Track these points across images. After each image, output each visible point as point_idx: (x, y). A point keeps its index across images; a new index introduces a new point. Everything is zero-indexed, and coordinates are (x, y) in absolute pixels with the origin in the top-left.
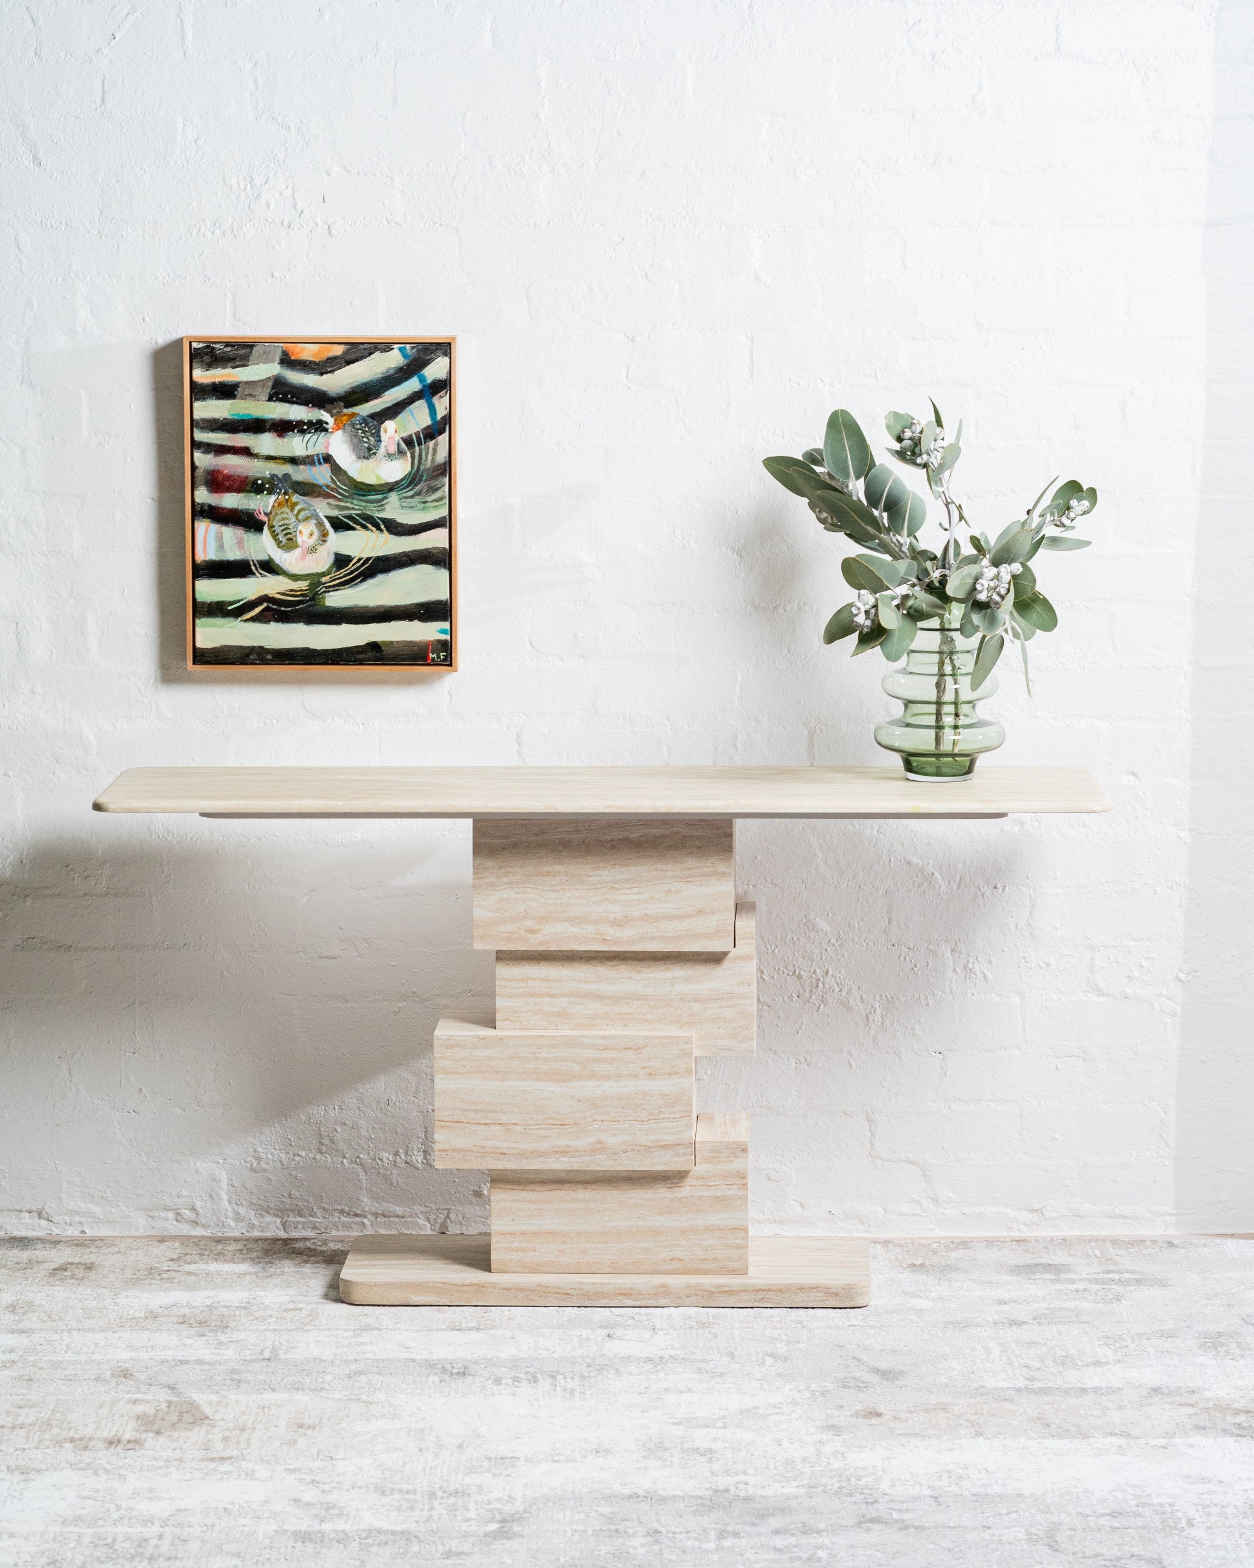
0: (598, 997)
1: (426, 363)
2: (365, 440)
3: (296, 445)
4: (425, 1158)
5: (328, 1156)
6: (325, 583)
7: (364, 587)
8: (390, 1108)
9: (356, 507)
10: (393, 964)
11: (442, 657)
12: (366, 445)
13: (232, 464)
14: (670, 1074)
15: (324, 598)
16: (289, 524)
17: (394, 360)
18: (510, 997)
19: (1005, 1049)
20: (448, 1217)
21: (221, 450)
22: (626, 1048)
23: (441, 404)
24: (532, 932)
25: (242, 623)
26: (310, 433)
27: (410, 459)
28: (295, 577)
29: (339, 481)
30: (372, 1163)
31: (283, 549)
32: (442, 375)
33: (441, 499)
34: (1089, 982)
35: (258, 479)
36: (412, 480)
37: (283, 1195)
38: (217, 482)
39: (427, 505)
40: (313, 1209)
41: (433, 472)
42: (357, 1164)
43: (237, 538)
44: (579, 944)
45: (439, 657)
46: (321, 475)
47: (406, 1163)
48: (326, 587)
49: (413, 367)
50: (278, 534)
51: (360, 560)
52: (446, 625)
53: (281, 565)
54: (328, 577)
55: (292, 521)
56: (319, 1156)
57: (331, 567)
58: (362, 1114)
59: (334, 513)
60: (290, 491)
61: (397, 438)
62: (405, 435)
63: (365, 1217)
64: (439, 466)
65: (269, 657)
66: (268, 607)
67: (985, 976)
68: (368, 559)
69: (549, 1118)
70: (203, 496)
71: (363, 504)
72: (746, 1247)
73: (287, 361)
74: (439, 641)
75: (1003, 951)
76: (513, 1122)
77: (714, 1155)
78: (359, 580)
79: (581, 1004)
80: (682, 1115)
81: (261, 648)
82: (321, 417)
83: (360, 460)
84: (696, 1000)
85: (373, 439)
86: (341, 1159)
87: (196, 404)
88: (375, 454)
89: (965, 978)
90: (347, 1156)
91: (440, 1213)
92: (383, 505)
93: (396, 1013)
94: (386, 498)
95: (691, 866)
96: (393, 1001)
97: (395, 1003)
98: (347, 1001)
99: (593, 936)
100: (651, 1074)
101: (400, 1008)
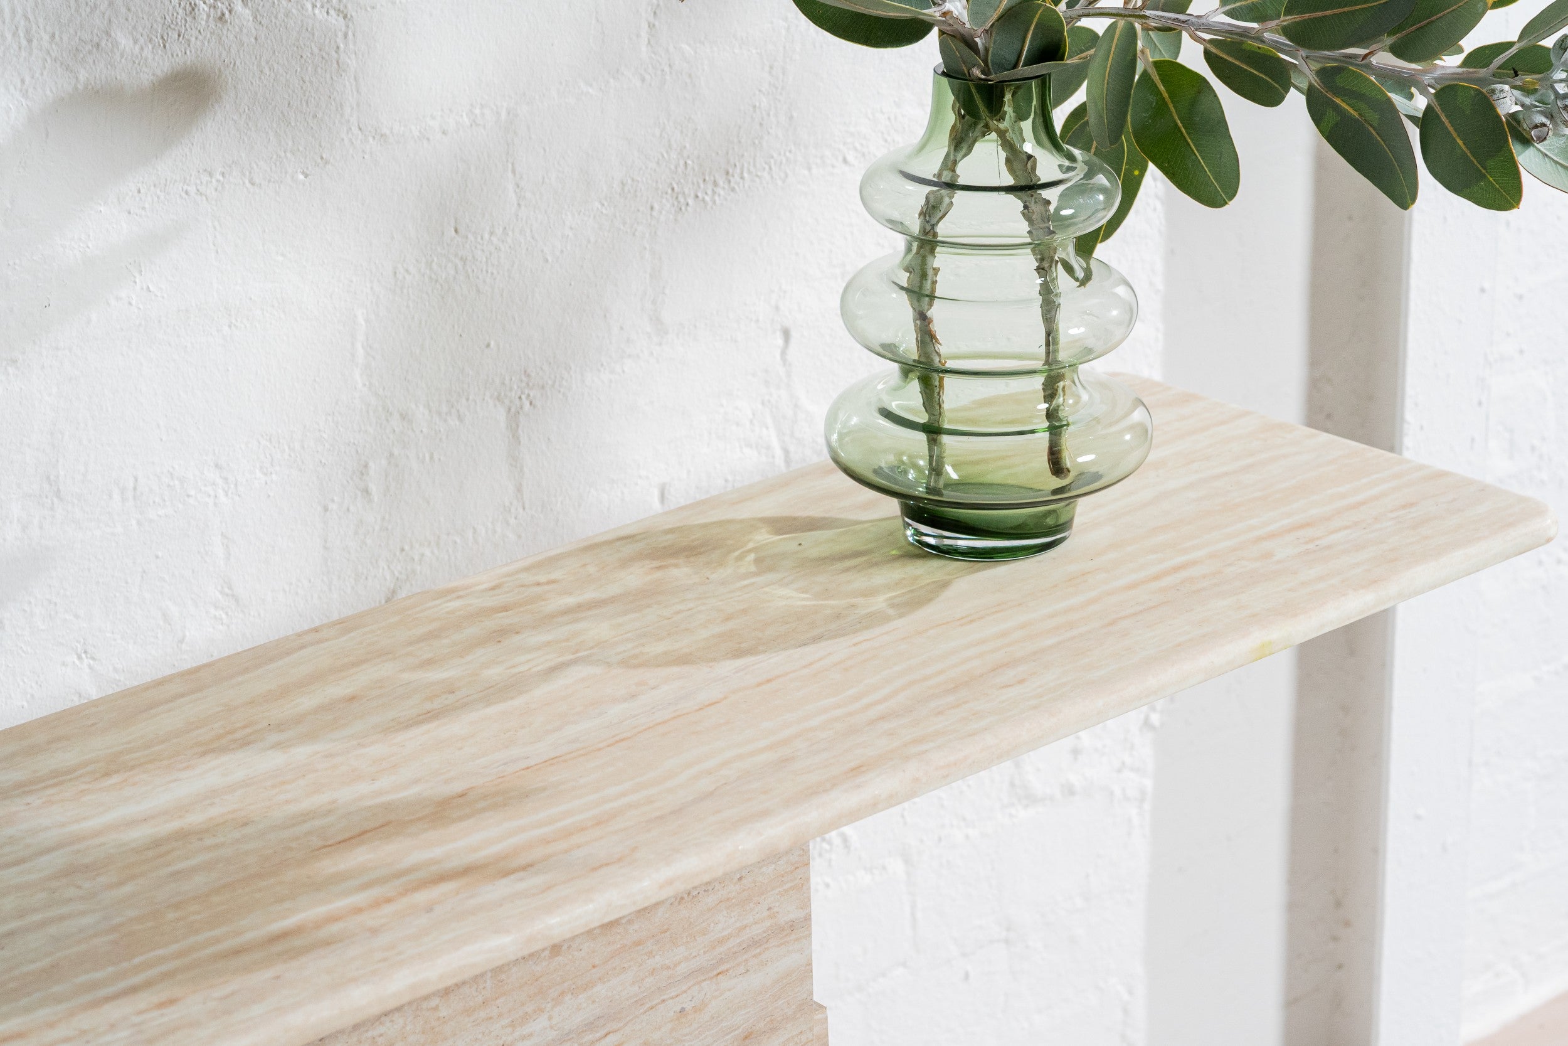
95: (726, 933)
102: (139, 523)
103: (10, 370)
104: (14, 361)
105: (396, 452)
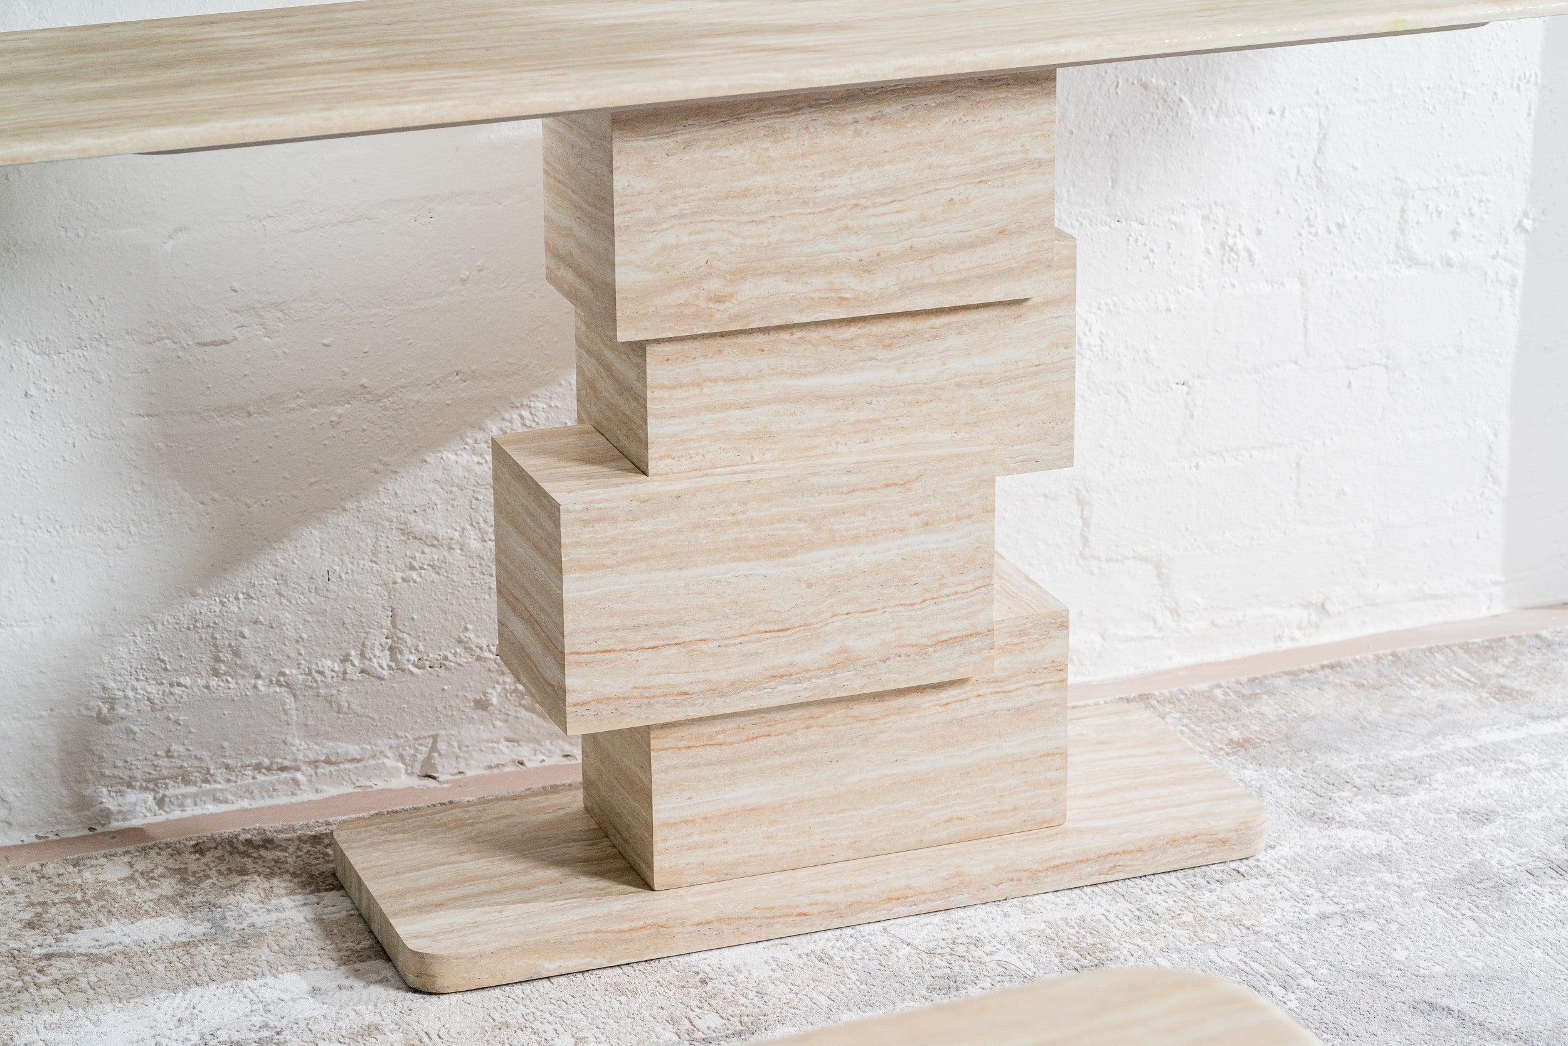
0: (822, 398)
4: (393, 658)
5: (229, 679)
8: (331, 586)
10: (326, 341)
14: (958, 519)
18: (674, 416)
19: (1278, 366)
20: (434, 748)
22: (887, 485)
24: (719, 299)
30: (305, 681)
34: (1398, 247)
37: (156, 755)
40: (208, 770)
42: (281, 686)
44: (801, 311)
47: (362, 671)
56: (214, 682)
58: (284, 601)
63: (298, 769)
67: (1250, 255)
69: (760, 622)
72: (1063, 781)
75: (1278, 212)
76: (699, 637)
77: (1017, 640)
79: (793, 414)
80: (977, 584)
84: (981, 383)
86: (253, 682)
89: (1223, 262)
90: (263, 674)
91: (421, 745)
93: (333, 425)
96: (329, 405)
97: (333, 408)
98: (250, 414)
99: (822, 295)
100: (927, 524)
101: (340, 416)
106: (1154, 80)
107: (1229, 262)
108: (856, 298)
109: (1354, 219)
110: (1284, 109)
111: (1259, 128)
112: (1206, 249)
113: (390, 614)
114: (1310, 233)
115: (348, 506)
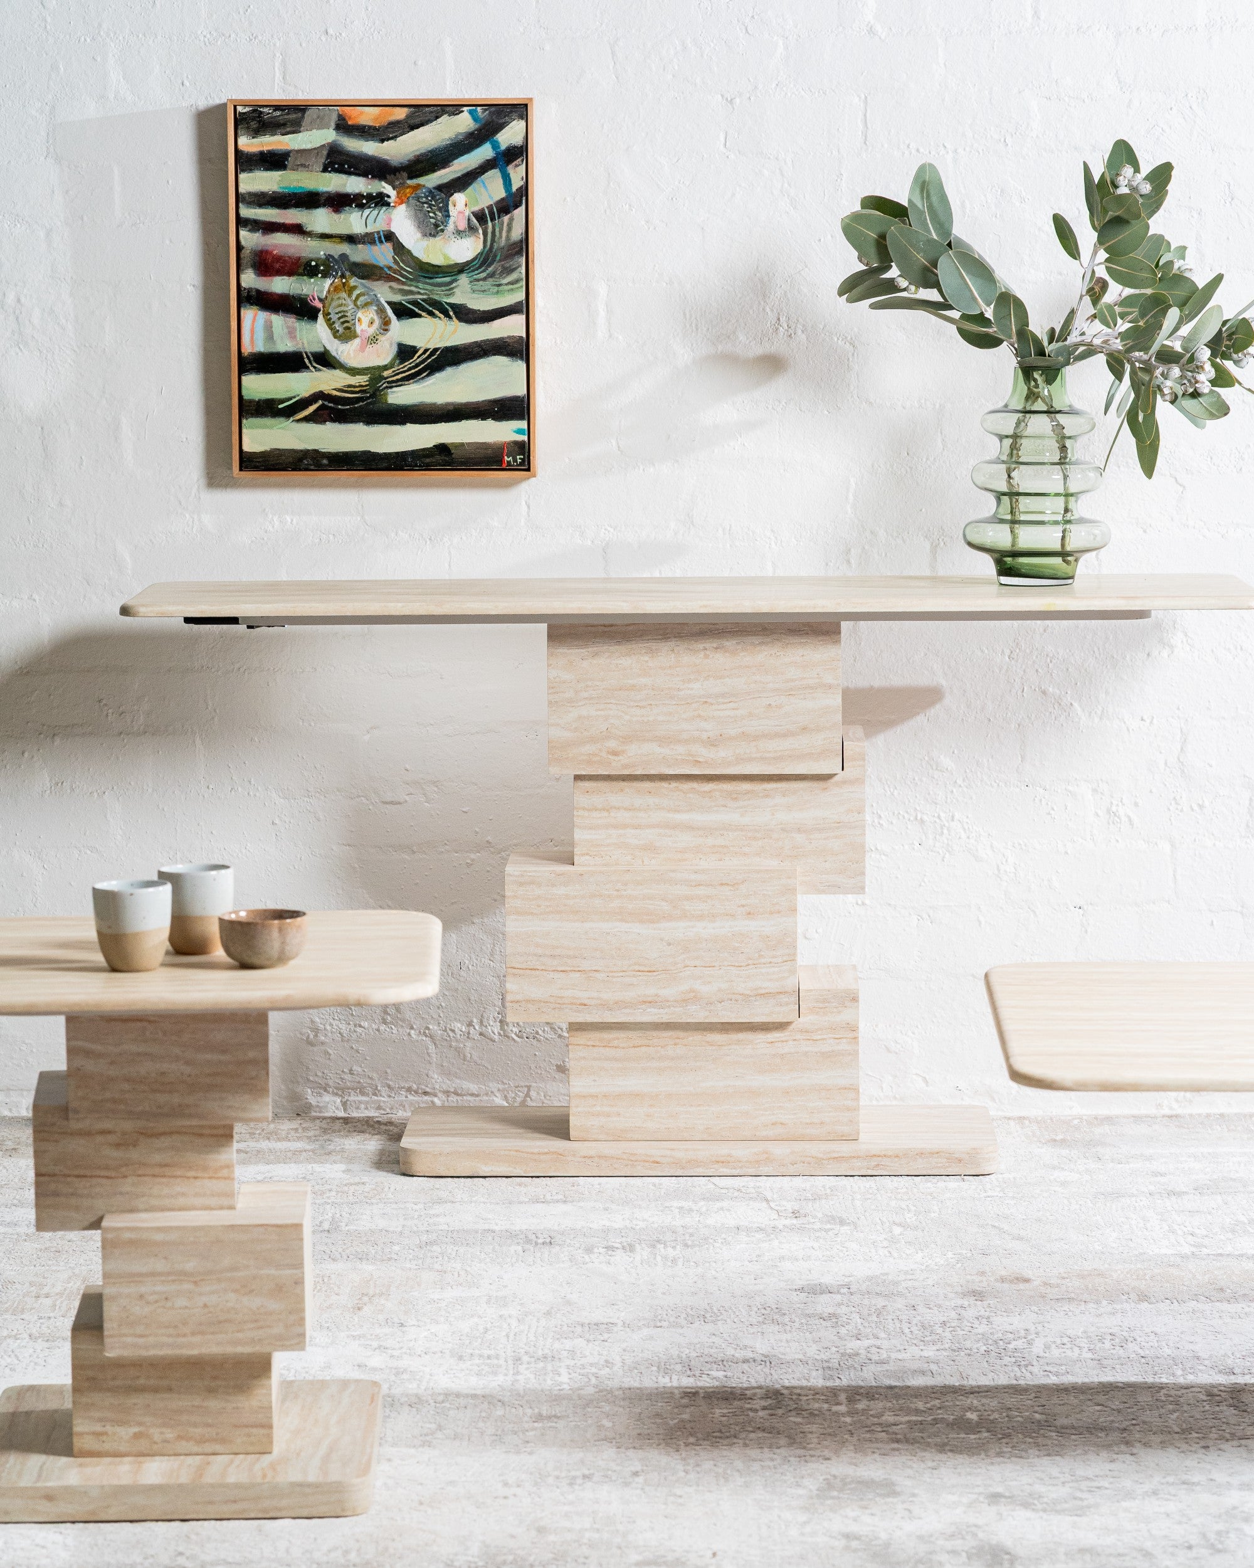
0: (689, 828)
1: (500, 127)
2: (431, 215)
3: (355, 221)
4: (502, 1028)
5: (393, 1027)
6: (387, 378)
7: (431, 381)
8: (462, 973)
9: (421, 291)
10: (464, 810)
11: (519, 461)
12: (433, 221)
13: (282, 242)
14: (771, 913)
15: (386, 394)
16: (346, 311)
17: (464, 123)
18: (591, 828)
19: (1154, 903)
20: (528, 1095)
21: (270, 228)
22: (722, 884)
23: (516, 174)
24: (615, 753)
25: (294, 423)
26: (369, 207)
27: (481, 236)
28: (353, 372)
29: (403, 261)
30: (442, 1035)
31: (340, 340)
32: (518, 140)
33: (517, 281)
34: (1248, 826)
35: (312, 260)
36: (484, 260)
37: (343, 1071)
38: (266, 264)
39: (501, 288)
40: (377, 1086)
41: (508, 250)
42: (426, 1036)
43: (288, 327)
44: (669, 766)
45: (515, 460)
46: (383, 255)
47: (481, 1034)
48: (388, 382)
49: (485, 132)
50: (334, 323)
51: (426, 351)
52: (523, 424)
53: (338, 357)
54: (391, 371)
55: (350, 307)
56: (383, 1027)
57: (394, 360)
59: (397, 298)
60: (348, 274)
61: (467, 213)
62: (476, 208)
63: (436, 1096)
64: (515, 243)
65: (325, 462)
66: (323, 404)
67: (1130, 820)
68: (436, 350)
69: (635, 964)
70: (250, 279)
71: (428, 287)
72: (856, 1109)
73: (344, 127)
74: (516, 443)
75: (1151, 792)
77: (821, 1005)
78: (425, 374)
79: (670, 836)
80: (785, 959)
81: (316, 451)
82: (382, 190)
83: (426, 238)
84: (799, 830)
85: (440, 214)
86: (408, 1031)
87: (243, 176)
88: (442, 231)
89: (1109, 823)
90: (415, 1027)
91: (519, 1091)
92: (453, 288)
93: (469, 865)
94: (456, 280)
95: (794, 677)
96: (467, 852)
97: (469, 854)
98: (414, 852)
99: (683, 758)
100: (749, 913)
101: (473, 860)
102: (731, 546)
103: (676, 465)
104: (678, 461)
105: (866, 547)
106: (1051, 689)
107: (1113, 823)
108: (706, 762)
109: (1212, 803)
110: (1153, 717)
111: (1133, 730)
112: (1096, 812)
113: (501, 997)
114: (1177, 809)
115: (476, 920)
